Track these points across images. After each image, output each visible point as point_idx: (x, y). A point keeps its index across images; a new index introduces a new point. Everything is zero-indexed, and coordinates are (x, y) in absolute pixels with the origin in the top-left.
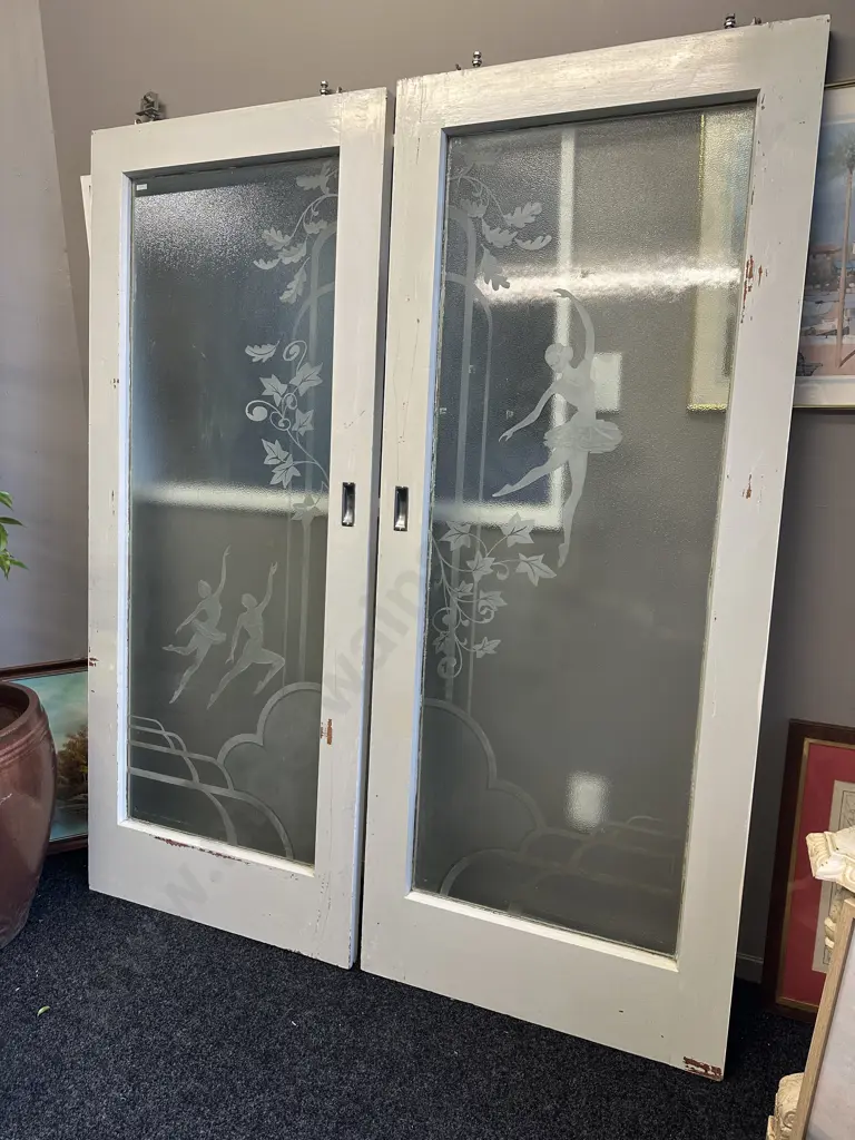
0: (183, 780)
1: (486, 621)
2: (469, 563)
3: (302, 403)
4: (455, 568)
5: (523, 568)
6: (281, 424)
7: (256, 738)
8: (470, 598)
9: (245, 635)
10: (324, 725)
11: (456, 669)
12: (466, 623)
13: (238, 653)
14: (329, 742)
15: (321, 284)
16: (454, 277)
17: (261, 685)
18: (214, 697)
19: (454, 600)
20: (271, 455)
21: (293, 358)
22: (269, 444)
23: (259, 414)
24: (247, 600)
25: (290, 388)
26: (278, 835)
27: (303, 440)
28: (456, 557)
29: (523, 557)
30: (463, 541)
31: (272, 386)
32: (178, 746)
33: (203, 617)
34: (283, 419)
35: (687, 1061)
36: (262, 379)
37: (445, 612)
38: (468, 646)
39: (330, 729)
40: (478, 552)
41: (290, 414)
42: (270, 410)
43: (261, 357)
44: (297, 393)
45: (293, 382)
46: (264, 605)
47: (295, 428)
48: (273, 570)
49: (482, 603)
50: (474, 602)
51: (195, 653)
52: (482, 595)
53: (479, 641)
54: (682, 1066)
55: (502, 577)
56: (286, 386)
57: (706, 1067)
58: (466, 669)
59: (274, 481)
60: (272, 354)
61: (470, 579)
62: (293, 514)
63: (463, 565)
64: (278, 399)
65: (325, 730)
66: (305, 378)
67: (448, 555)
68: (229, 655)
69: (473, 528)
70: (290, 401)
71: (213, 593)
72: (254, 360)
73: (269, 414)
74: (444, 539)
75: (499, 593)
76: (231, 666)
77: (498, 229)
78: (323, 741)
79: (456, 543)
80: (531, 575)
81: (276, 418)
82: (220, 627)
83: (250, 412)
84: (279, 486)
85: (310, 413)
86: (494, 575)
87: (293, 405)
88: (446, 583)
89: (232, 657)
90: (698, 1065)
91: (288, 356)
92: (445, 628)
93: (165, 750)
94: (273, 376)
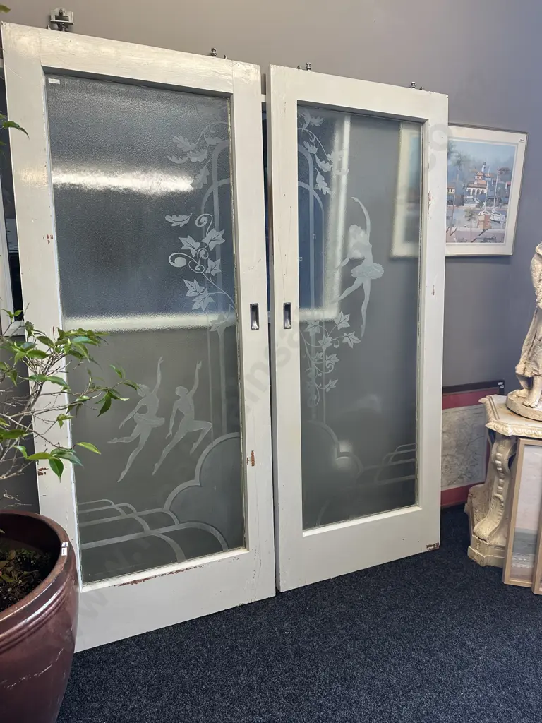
0: (136, 534)
1: (330, 371)
2: (319, 342)
3: (212, 255)
4: (313, 346)
5: (346, 340)
6: (197, 269)
7: (196, 482)
8: (321, 360)
9: (179, 415)
10: (249, 455)
11: (317, 401)
12: (320, 375)
13: (176, 428)
14: (253, 465)
15: (220, 178)
16: (303, 185)
17: (195, 445)
18: (157, 466)
19: (313, 364)
20: (191, 289)
21: (202, 225)
22: (189, 282)
23: (180, 262)
24: (179, 391)
25: (202, 245)
26: (216, 539)
27: (214, 278)
28: (313, 340)
29: (345, 334)
30: (316, 330)
31: (188, 243)
32: (128, 511)
33: (143, 410)
34: (199, 265)
35: (428, 547)
36: (180, 238)
37: (309, 371)
38: (322, 387)
39: (253, 456)
40: (324, 336)
41: (204, 263)
42: (188, 260)
43: (179, 223)
44: (208, 248)
45: (205, 240)
46: (193, 391)
47: (208, 271)
48: (199, 366)
49: (328, 362)
50: (324, 361)
51: (139, 438)
52: (327, 358)
53: (327, 383)
54: (426, 550)
55: (336, 346)
56: (199, 244)
57: (434, 545)
58: (322, 399)
59: (195, 307)
60: (186, 222)
61: (320, 350)
62: (210, 328)
63: (317, 343)
64: (193, 252)
65: (250, 459)
66: (214, 238)
67: (309, 339)
68: (168, 432)
69: (321, 323)
70: (203, 253)
71: (151, 391)
72: (173, 225)
73: (187, 263)
74: (306, 330)
75: (335, 355)
76: (170, 438)
77: (324, 162)
78: (249, 466)
79: (312, 331)
80: (349, 343)
81: (194, 265)
82: (159, 415)
83: (173, 261)
84: (199, 311)
85: (218, 261)
86: (333, 346)
87: (205, 256)
88: (308, 354)
89: (171, 433)
90: (431, 546)
91: (200, 223)
92: (310, 379)
93: (116, 518)
94: (189, 236)
